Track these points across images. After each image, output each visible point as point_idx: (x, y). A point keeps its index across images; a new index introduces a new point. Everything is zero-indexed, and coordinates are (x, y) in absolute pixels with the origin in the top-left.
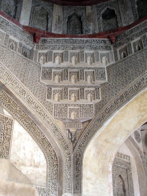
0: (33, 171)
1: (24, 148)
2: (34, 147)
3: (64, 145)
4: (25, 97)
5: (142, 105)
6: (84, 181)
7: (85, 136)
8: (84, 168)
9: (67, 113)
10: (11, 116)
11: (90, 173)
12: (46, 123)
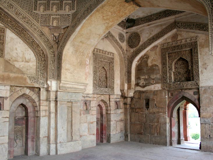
0: (25, 65)
1: (16, 49)
2: (25, 48)
3: (49, 46)
4: (13, 10)
5: (104, 15)
6: (63, 71)
7: (64, 39)
8: (63, 62)
9: (50, 22)
10: (3, 25)
11: (69, 65)
12: (33, 30)
